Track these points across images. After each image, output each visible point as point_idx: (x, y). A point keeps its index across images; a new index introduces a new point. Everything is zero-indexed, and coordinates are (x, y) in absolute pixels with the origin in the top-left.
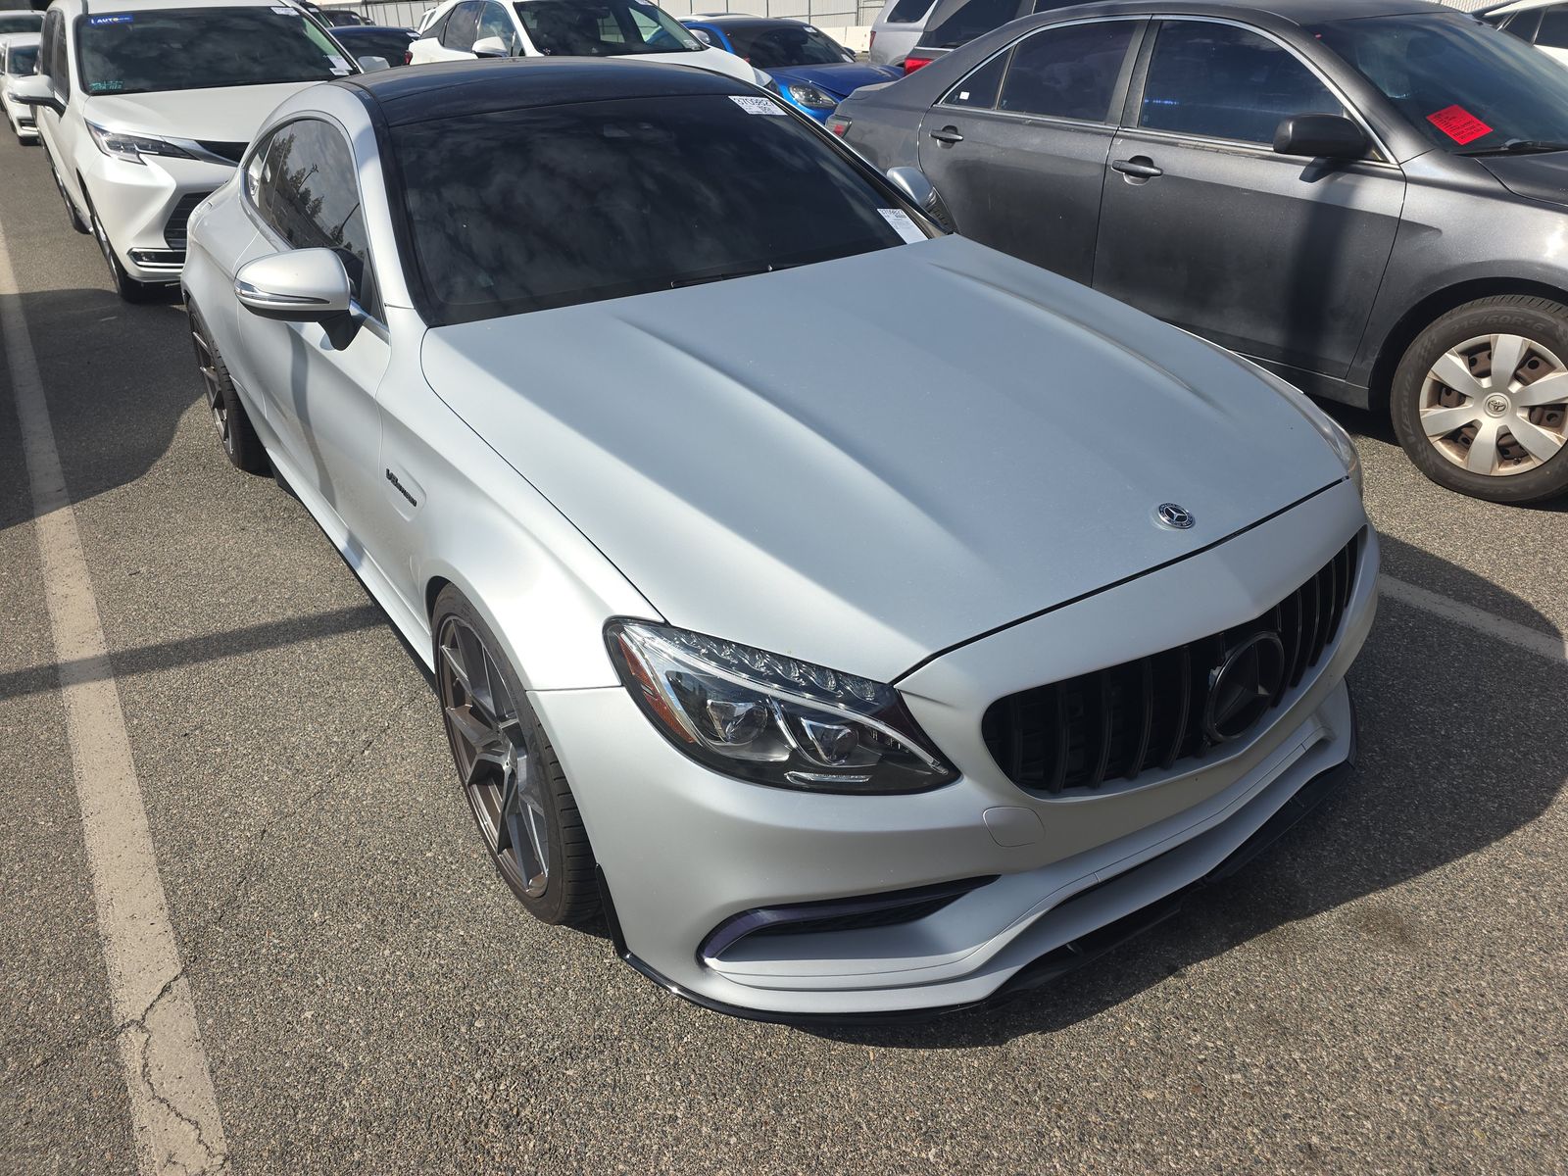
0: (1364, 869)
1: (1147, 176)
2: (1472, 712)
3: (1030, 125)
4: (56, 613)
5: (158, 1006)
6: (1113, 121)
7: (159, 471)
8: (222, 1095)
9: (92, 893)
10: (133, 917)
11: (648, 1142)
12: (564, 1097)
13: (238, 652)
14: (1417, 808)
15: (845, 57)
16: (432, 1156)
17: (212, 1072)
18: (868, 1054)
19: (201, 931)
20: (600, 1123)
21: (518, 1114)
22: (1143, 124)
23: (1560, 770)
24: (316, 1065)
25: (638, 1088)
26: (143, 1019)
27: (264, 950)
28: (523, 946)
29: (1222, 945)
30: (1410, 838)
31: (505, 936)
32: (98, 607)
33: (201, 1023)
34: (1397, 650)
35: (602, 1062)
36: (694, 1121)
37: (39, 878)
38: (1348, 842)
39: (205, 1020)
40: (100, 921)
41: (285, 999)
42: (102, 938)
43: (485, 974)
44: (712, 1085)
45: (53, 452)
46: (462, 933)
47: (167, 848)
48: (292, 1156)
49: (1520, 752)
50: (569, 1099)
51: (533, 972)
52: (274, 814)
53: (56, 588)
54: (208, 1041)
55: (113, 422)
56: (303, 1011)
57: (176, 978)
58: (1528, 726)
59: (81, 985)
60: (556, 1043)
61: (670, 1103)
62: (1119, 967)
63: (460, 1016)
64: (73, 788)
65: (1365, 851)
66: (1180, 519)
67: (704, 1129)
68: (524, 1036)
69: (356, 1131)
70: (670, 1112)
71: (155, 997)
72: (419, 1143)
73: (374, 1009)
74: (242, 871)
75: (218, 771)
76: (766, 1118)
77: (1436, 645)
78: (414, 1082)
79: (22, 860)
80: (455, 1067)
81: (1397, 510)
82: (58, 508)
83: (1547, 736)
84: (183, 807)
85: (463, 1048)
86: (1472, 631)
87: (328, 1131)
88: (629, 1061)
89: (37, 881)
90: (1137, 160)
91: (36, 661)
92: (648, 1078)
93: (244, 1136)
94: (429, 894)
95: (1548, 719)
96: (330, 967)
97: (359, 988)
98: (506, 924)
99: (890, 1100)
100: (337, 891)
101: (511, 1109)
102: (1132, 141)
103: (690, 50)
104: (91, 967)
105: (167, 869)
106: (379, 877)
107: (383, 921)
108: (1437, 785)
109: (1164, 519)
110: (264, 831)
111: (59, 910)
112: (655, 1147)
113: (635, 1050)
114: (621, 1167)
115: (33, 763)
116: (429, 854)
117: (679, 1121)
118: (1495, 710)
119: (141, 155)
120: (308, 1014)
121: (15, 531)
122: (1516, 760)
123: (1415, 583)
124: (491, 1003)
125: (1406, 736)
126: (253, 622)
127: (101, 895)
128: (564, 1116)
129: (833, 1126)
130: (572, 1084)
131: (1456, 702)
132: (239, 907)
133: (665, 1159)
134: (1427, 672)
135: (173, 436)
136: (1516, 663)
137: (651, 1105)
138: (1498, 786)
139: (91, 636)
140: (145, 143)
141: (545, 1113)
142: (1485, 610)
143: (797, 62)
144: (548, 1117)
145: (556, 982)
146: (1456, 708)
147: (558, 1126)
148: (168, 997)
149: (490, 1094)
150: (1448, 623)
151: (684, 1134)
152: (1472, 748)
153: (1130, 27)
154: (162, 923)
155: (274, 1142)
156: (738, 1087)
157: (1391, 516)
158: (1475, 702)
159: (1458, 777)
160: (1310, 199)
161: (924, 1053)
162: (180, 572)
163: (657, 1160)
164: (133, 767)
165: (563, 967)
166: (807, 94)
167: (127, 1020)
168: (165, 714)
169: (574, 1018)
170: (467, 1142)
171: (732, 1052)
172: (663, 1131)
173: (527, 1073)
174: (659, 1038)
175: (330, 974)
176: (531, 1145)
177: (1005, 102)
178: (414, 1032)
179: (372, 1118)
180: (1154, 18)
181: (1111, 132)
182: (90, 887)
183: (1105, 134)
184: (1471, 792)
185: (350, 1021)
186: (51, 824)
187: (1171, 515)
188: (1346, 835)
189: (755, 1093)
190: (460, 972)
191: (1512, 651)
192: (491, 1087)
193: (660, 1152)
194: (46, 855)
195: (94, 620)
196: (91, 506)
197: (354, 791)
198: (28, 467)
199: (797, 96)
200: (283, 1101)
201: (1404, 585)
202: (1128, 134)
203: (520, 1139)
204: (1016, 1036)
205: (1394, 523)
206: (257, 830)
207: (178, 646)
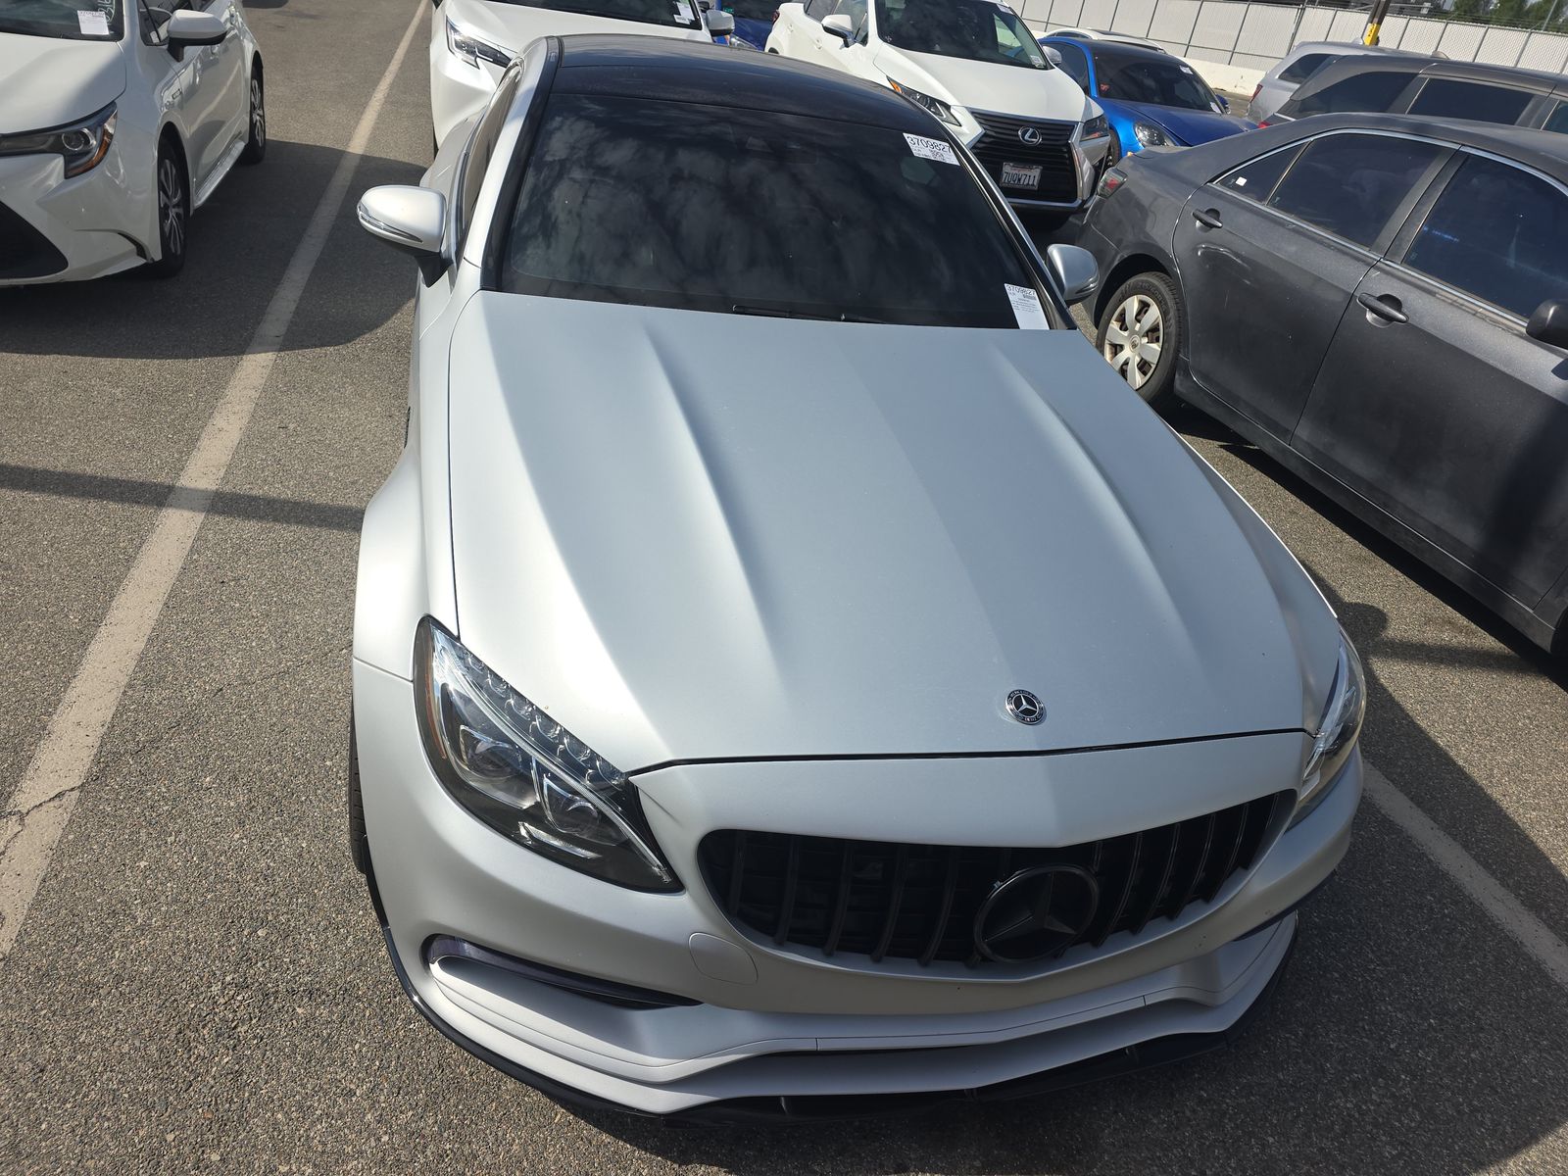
0: (1186, 1156)
1: (1390, 319)
2: (1446, 1037)
3: (1294, 230)
4: (204, 442)
5: (44, 808)
6: (1377, 250)
7: (361, 345)
8: (37, 904)
9: (65, 691)
10: (79, 724)
11: (316, 1105)
12: (280, 1031)
13: (311, 524)
14: (1297, 1117)
15: (1213, 106)
16: (147, 1031)
17: (44, 881)
18: (556, 1115)
19: (117, 756)
20: (291, 1067)
21: (235, 1027)
22: (1408, 261)
23: (1505, 1145)
24: (119, 911)
25: (342, 1052)
26: (27, 814)
27: (150, 794)
28: (342, 878)
29: (972, 1167)
30: (1264, 1146)
31: (334, 863)
32: (237, 447)
33: (64, 835)
34: (1408, 934)
35: (331, 1012)
36: (366, 1104)
37: (38, 663)
38: (1189, 1121)
39: (69, 833)
40: (55, 717)
41: (136, 843)
42: (47, 732)
43: (297, 890)
44: (404, 1078)
45: (295, 301)
46: (304, 845)
47: (142, 675)
48: (50, 980)
49: (1470, 1104)
50: (283, 1034)
51: (334, 906)
52: (240, 677)
53: (219, 421)
54: (58, 853)
55: (356, 289)
56: (141, 859)
57: (72, 789)
58: (1503, 1080)
59: (6, 766)
60: (307, 979)
61: (359, 1079)
62: (850, 1141)
63: (251, 918)
64: (112, 597)
65: (1202, 1137)
66: (1027, 712)
67: (369, 1116)
68: (288, 960)
69: (108, 981)
70: (353, 1087)
71: (48, 799)
72: (145, 1015)
73: (193, 882)
74: (182, 717)
75: (225, 622)
76: (427, 1132)
77: (1460, 945)
78: (178, 960)
79: (38, 642)
80: (217, 962)
81: (1527, 776)
82: (266, 352)
83: (1519, 1101)
84: (178, 644)
85: (234, 949)
86: (1516, 946)
87: (88, 971)
88: (352, 1023)
89: (35, 664)
90: (1387, 299)
91: (162, 478)
92: (357, 1047)
93: (28, 946)
94: (303, 798)
95: (1534, 1081)
96: (187, 830)
97: (195, 859)
98: (343, 853)
99: (543, 1169)
100: (238, 765)
101: (232, 1021)
102: (1389, 277)
103: (1033, 67)
104: (23, 753)
105: (130, 693)
106: (276, 767)
107: (254, 807)
108: (1341, 1102)
109: (1009, 707)
110: (221, 690)
111: (32, 696)
112: (319, 1112)
113: (364, 1015)
114: (279, 1116)
115: (100, 564)
116: (328, 763)
117: (354, 1099)
118: (1475, 1046)
119: (478, 59)
120: (143, 864)
121: (221, 361)
122: (1458, 1112)
123: (1487, 866)
124: (283, 919)
125: (1346, 1032)
126: (341, 502)
127: (71, 695)
128: (268, 1048)
129: (477, 1168)
130: (294, 1022)
131: (1434, 1018)
132: (158, 748)
133: (319, 1127)
134: (1426, 970)
135: (392, 315)
136: (1544, 1003)
137: (342, 1072)
138: (1414, 1132)
139: (214, 471)
140: (485, 49)
141: (255, 1037)
142: (1550, 927)
143: (1158, 100)
144: (255, 1042)
145: (346, 923)
146: (1430, 1025)
147: (258, 1053)
148: (56, 803)
149: (227, 999)
150: (1495, 926)
151: (350, 1113)
152: (1414, 1077)
153: (1433, 152)
154: (94, 741)
155: (44, 961)
156: (423, 1091)
157: (1517, 781)
158: (1458, 1027)
159: (1372, 1102)
160: (1555, 396)
161: (606, 1138)
162: (316, 438)
163: (313, 1123)
164: (166, 595)
165: (361, 913)
166: (1151, 136)
167: (16, 809)
168: (220, 558)
169: (337, 963)
170: (181, 1033)
171: (442, 1056)
172: (335, 1100)
173: (267, 995)
174: (392, 1014)
175: (183, 836)
176: (226, 1061)
177: (1278, 198)
178: (208, 917)
179: (127, 976)
180: (1463, 149)
181: (1370, 260)
182: (67, 684)
183: (1364, 261)
184: (1376, 1125)
185: (169, 885)
186: (77, 620)
187: (1018, 703)
188: (1194, 1111)
189: (435, 1103)
190: (278, 879)
191: (1548, 987)
192: (232, 993)
193: (319, 1119)
194: (55, 646)
195: (225, 459)
196: (290, 357)
197: (310, 682)
198: (268, 309)
199: (1140, 135)
200: (75, 930)
201: (1473, 863)
202: (1388, 268)
203: (222, 1050)
204: (701, 1164)
205: (1513, 789)
206: (216, 686)
207: (270, 502)
